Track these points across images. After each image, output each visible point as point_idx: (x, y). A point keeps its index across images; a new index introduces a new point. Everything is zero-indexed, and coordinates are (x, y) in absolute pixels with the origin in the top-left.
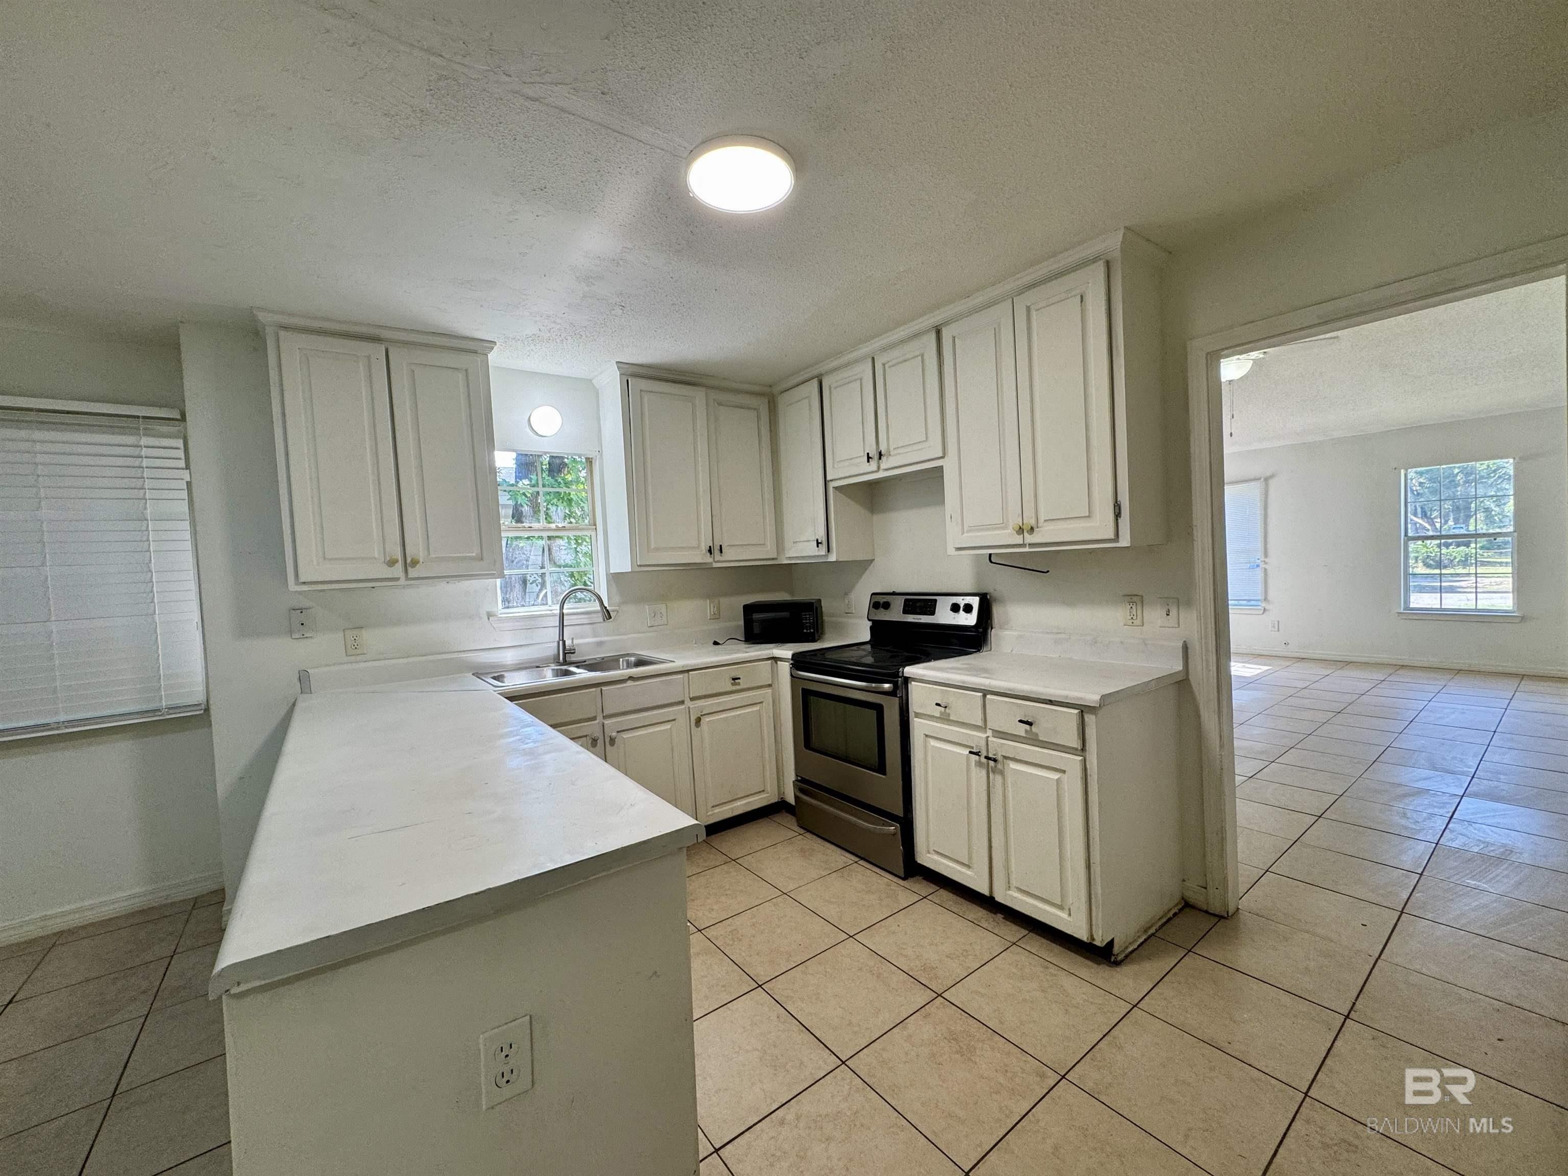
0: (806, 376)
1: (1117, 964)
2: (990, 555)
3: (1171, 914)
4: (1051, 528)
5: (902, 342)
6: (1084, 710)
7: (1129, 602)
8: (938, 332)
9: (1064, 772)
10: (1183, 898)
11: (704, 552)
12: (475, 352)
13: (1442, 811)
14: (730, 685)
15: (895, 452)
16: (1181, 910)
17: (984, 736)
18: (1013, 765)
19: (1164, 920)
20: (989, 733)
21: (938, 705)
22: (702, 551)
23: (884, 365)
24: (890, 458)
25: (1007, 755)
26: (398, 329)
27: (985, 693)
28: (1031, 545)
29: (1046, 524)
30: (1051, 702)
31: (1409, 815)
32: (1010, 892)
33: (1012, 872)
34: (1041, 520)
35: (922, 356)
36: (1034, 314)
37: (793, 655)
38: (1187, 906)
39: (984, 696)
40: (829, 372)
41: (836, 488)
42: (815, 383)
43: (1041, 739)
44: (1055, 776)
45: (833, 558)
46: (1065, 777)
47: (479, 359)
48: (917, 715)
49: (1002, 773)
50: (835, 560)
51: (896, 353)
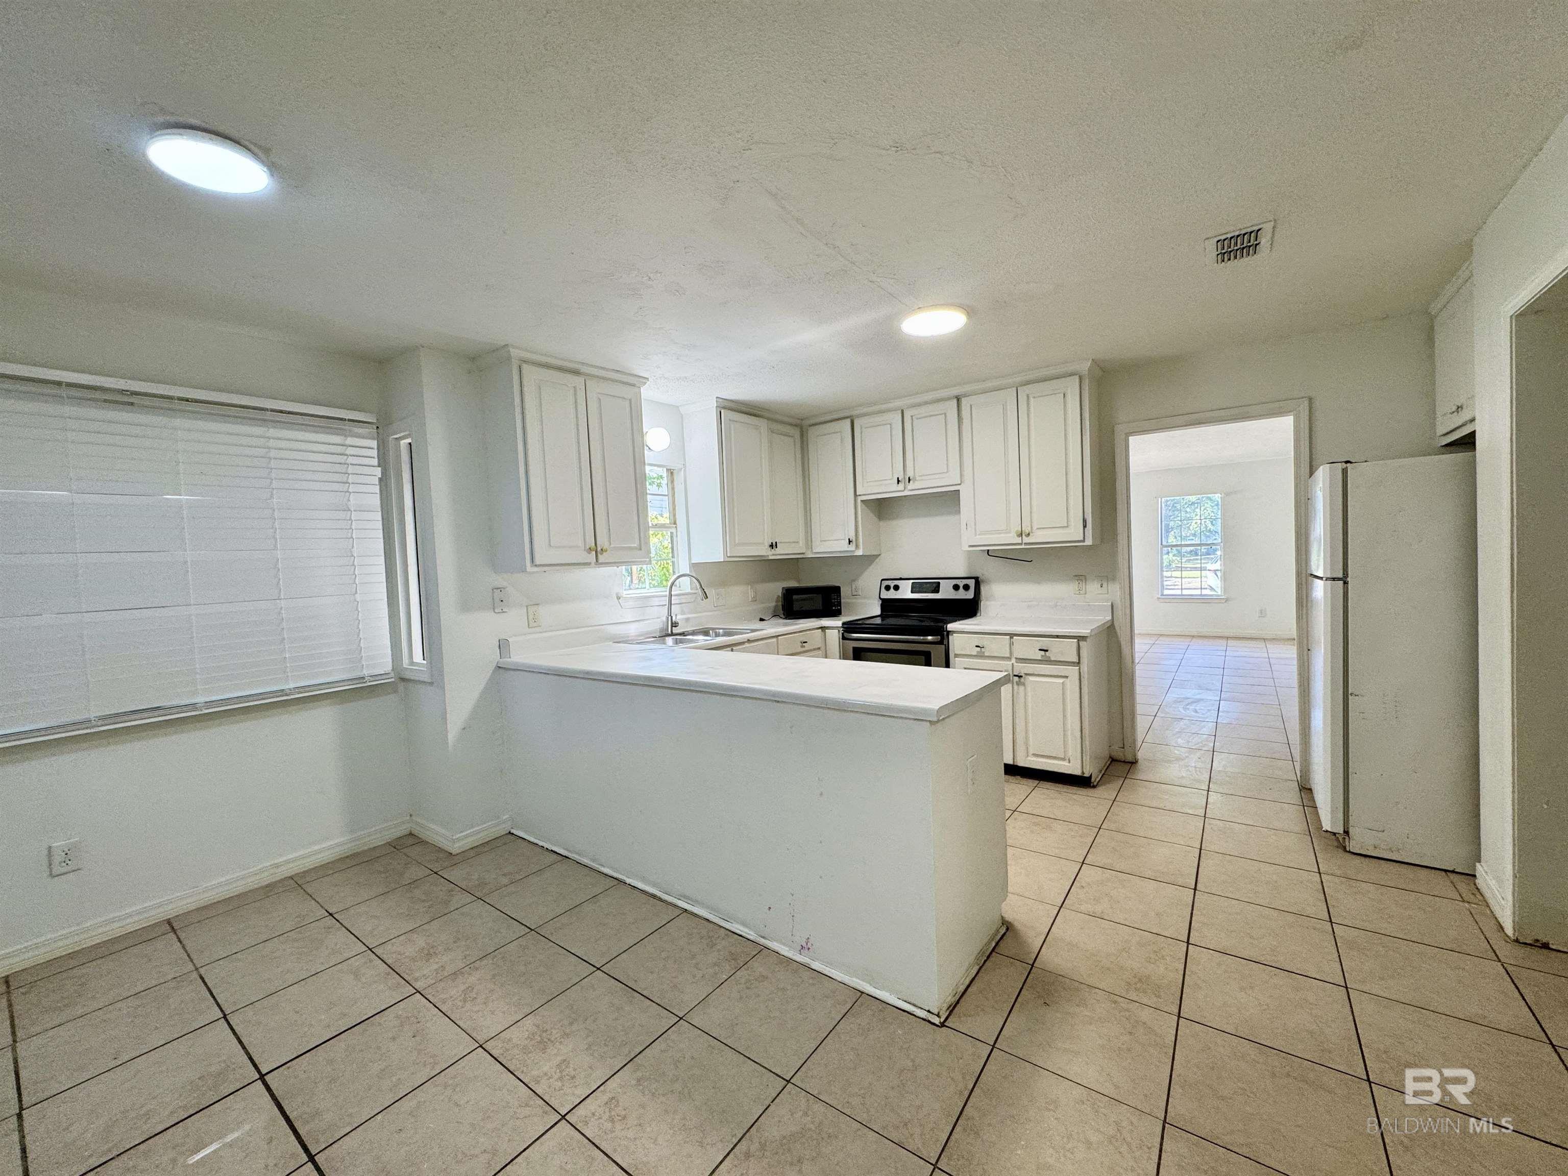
0: (842, 415)
1: (1094, 787)
2: (988, 550)
3: (1108, 765)
4: (1041, 533)
5: (926, 403)
6: (1081, 638)
7: (1078, 580)
8: (958, 400)
9: (1067, 677)
10: (1110, 757)
11: (767, 547)
12: (634, 385)
13: (1213, 708)
14: (800, 647)
15: (920, 478)
16: (1111, 762)
17: (1011, 663)
18: (1031, 678)
19: (1106, 767)
20: (1013, 661)
21: (977, 646)
22: (765, 546)
23: (912, 416)
24: (916, 482)
25: (1027, 673)
26: (592, 366)
27: (1012, 635)
28: (1026, 544)
29: (1037, 530)
30: (1058, 637)
31: (1199, 711)
32: (1029, 758)
33: (1030, 746)
34: (1034, 528)
35: (945, 414)
36: (1032, 400)
37: (843, 624)
38: (1113, 760)
39: (1011, 638)
40: (859, 416)
41: (862, 501)
42: (848, 422)
43: (1052, 659)
44: (1061, 680)
45: (860, 552)
46: (1067, 681)
47: (636, 390)
48: (956, 656)
49: (1024, 684)
50: (861, 554)
51: (924, 410)
